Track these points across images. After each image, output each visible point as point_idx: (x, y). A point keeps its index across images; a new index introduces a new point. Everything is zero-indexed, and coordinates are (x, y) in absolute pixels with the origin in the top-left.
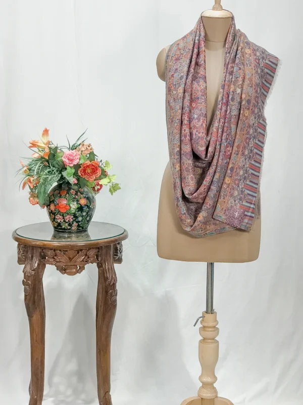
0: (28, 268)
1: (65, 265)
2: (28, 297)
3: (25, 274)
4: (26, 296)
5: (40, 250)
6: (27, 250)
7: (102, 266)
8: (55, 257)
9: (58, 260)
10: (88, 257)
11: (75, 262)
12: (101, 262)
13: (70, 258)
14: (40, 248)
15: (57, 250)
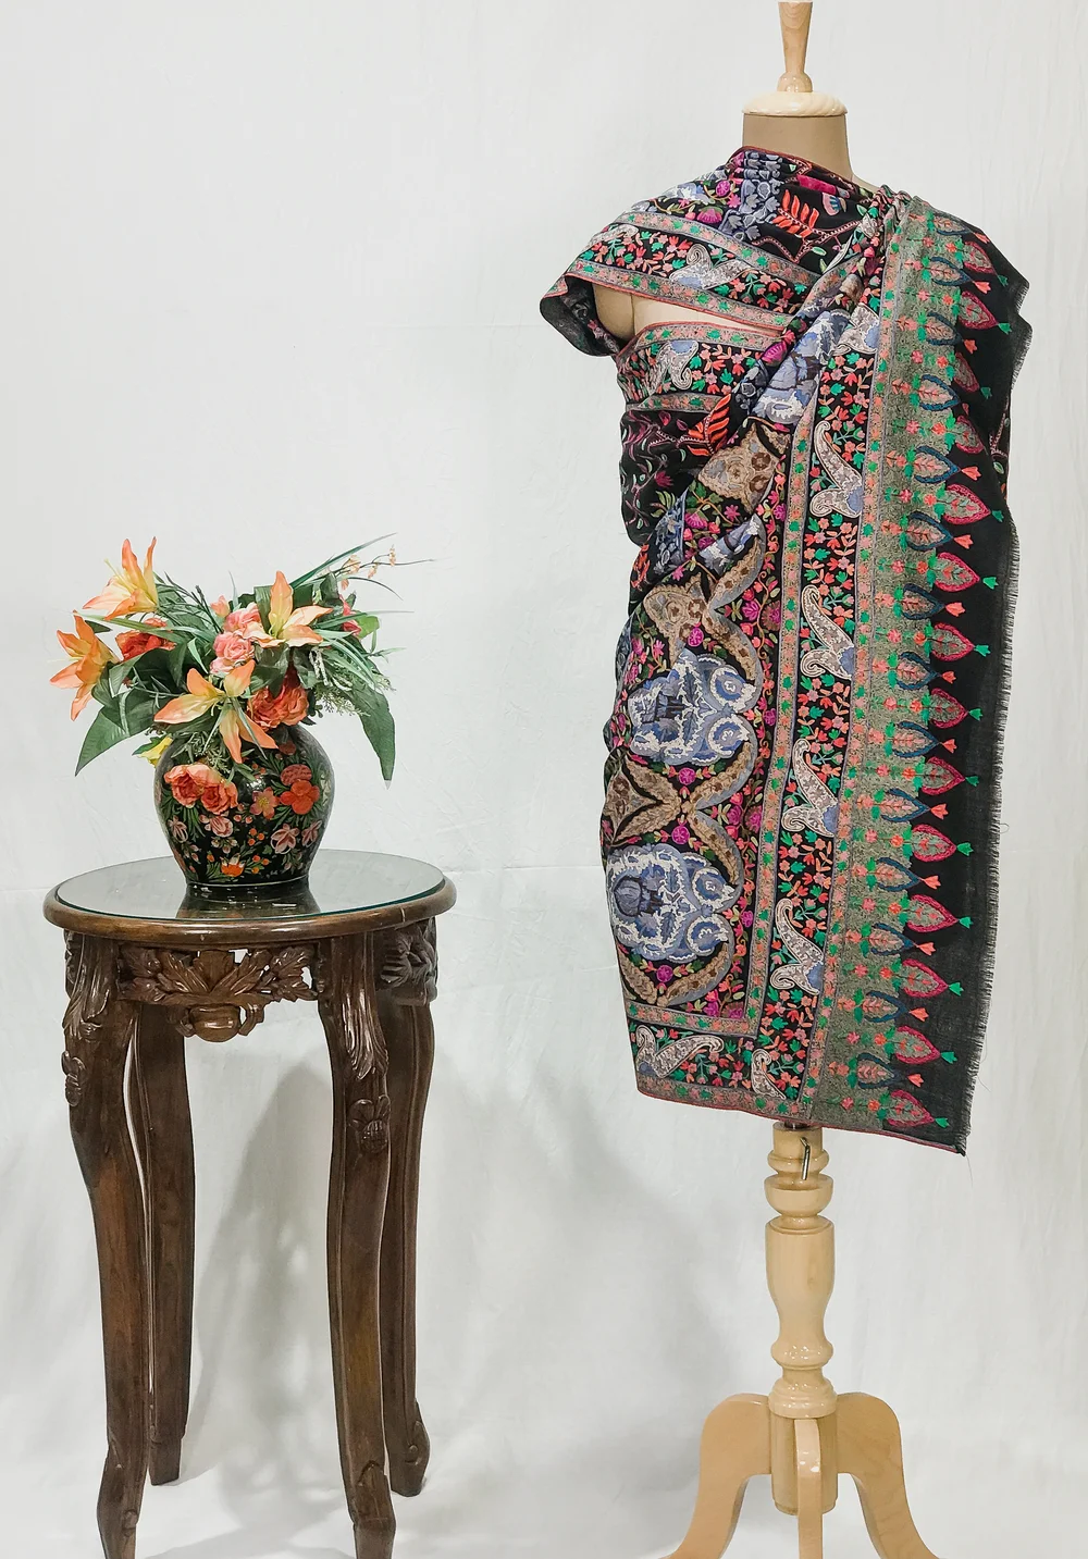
1: (192, 1001)
5: (112, 951)
7: (331, 1011)
8: (160, 976)
9: (169, 988)
10: (278, 979)
11: (228, 994)
12: (328, 996)
13: (207, 980)
14: (115, 941)
15: (164, 949)
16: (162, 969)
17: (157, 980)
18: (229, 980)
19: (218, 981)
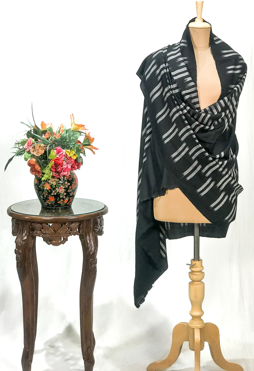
0: (19, 240)
1: (50, 236)
2: (19, 265)
3: (16, 244)
4: (17, 263)
5: (29, 224)
6: (19, 223)
7: (83, 238)
8: (42, 230)
9: (45, 233)
10: (71, 230)
11: (59, 234)
12: (83, 234)
13: (54, 231)
14: (30, 222)
15: (44, 223)
16: (42, 228)
17: (41, 230)
18: (60, 231)
19: (57, 231)
